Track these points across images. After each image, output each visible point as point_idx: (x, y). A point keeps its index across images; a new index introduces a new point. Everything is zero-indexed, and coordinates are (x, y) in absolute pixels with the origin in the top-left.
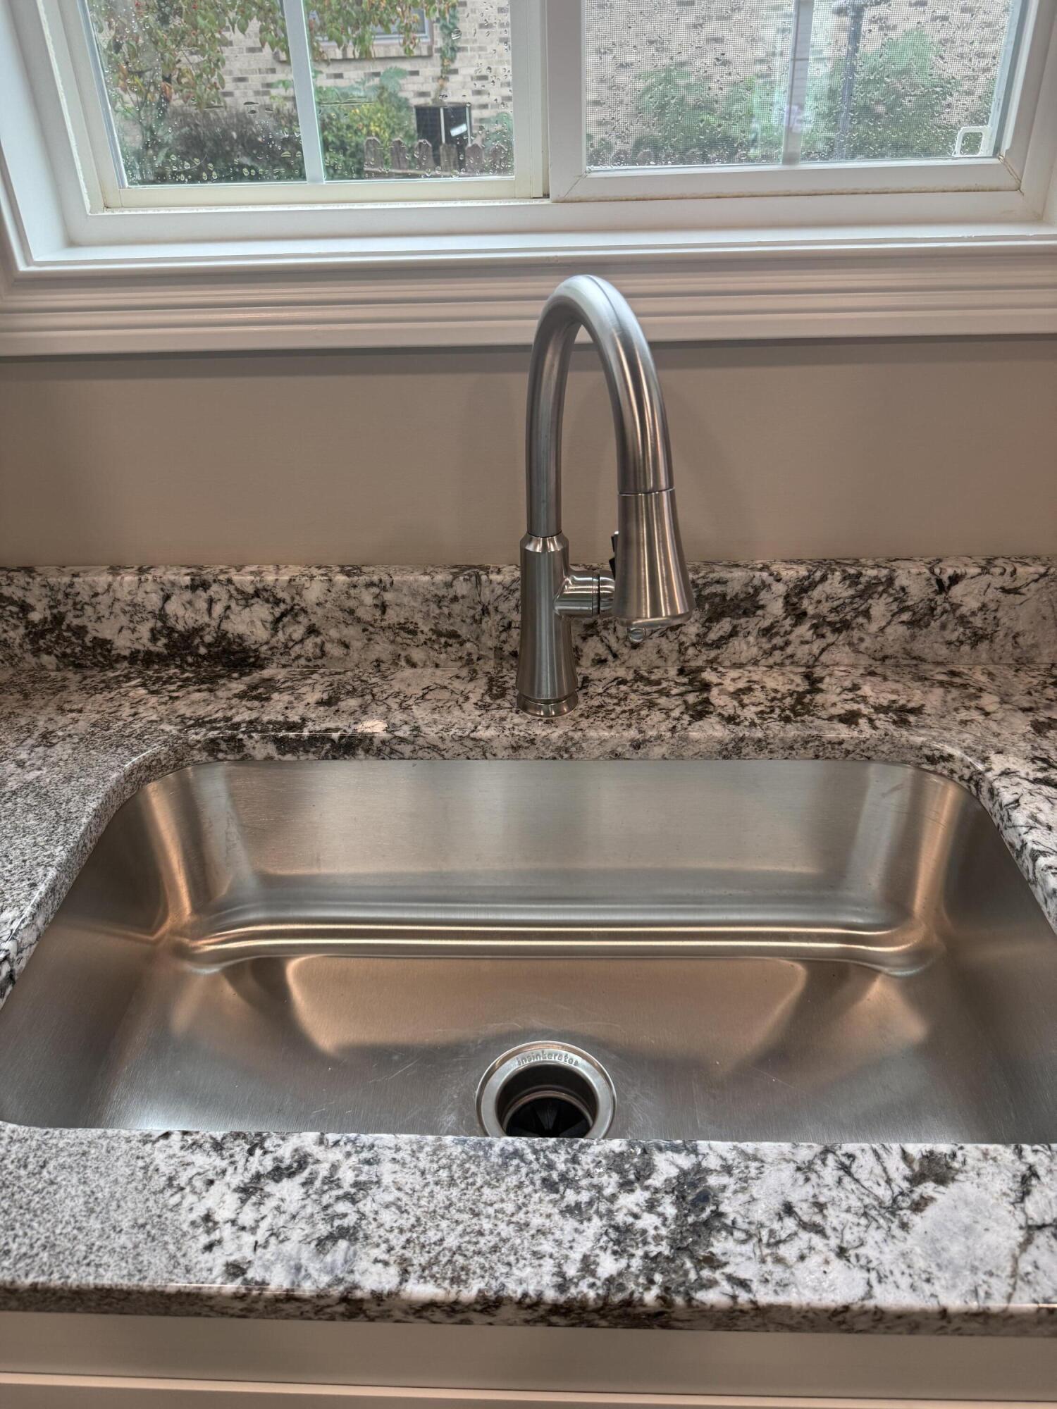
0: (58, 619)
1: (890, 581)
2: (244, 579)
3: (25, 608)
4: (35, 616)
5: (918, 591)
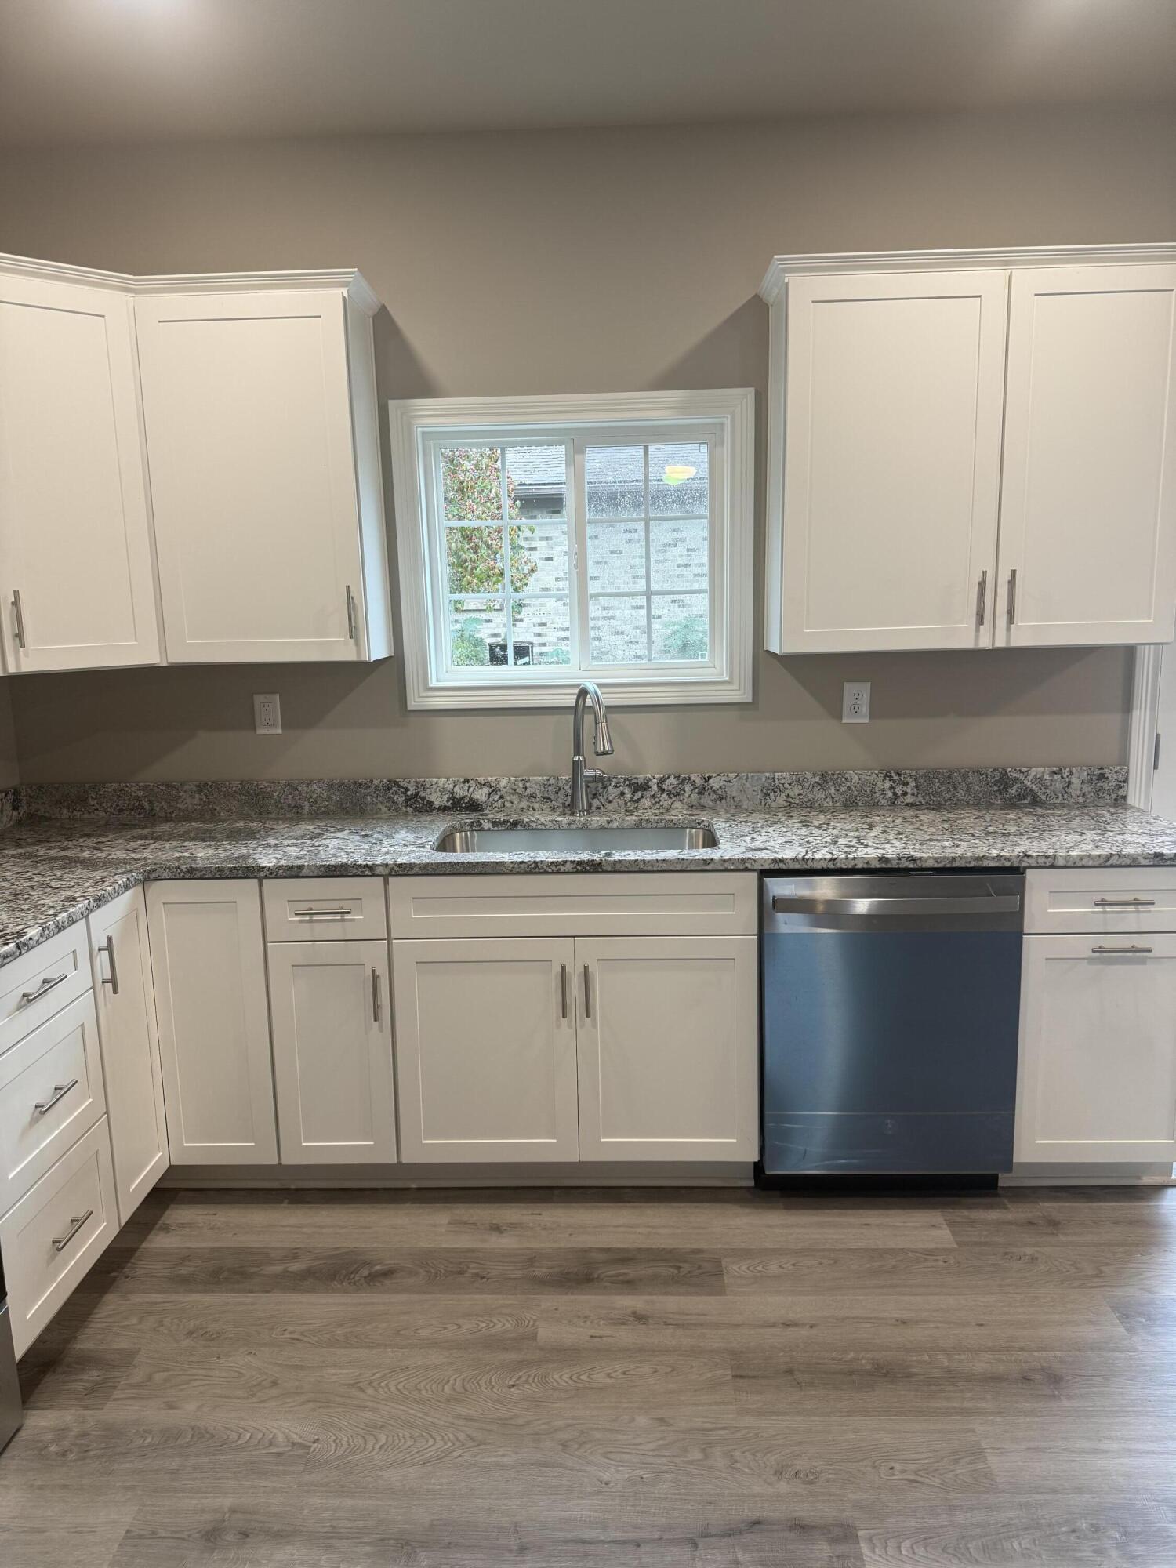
0: (417, 794)
1: (689, 779)
2: (481, 779)
3: (407, 790)
4: (409, 793)
5: (699, 782)
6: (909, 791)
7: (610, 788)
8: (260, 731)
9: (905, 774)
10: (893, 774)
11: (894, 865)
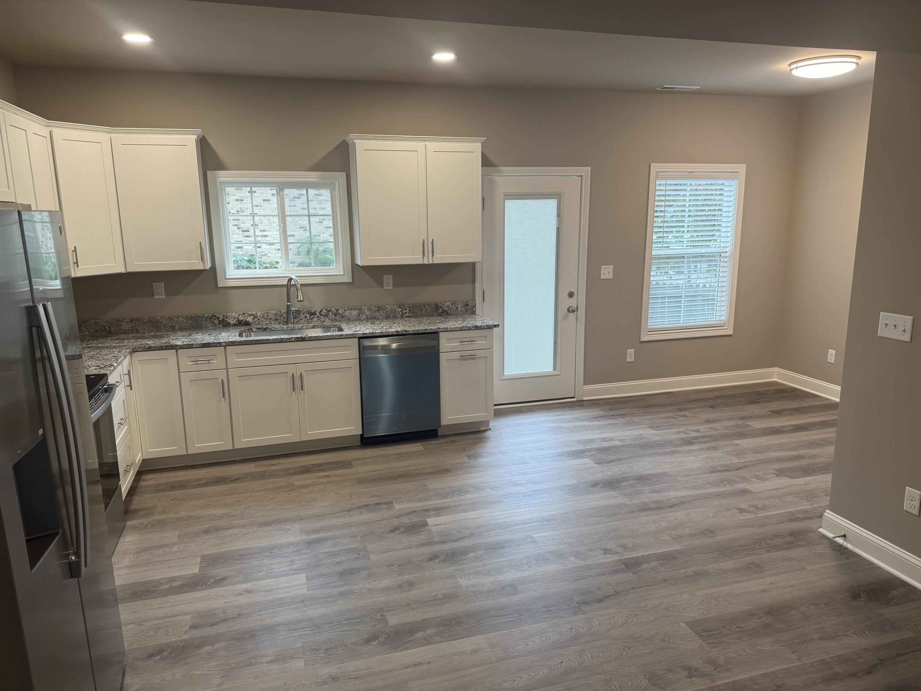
0: (223, 319)
1: (331, 310)
2: (250, 313)
3: (219, 318)
4: (220, 319)
5: (334, 311)
6: (407, 312)
7: (301, 315)
8: (155, 297)
9: (406, 306)
10: (402, 306)
11: (400, 333)
